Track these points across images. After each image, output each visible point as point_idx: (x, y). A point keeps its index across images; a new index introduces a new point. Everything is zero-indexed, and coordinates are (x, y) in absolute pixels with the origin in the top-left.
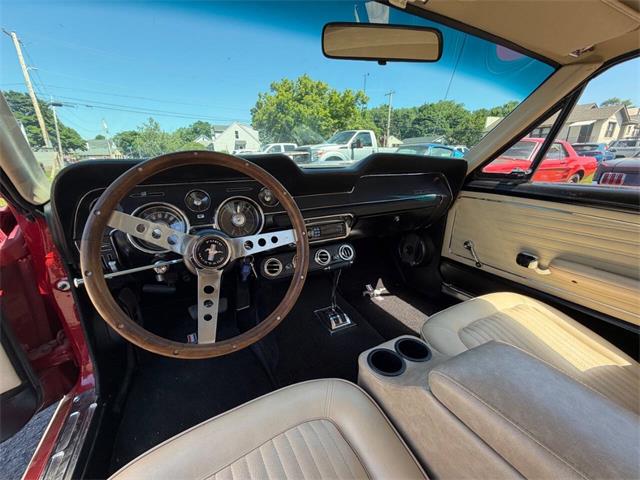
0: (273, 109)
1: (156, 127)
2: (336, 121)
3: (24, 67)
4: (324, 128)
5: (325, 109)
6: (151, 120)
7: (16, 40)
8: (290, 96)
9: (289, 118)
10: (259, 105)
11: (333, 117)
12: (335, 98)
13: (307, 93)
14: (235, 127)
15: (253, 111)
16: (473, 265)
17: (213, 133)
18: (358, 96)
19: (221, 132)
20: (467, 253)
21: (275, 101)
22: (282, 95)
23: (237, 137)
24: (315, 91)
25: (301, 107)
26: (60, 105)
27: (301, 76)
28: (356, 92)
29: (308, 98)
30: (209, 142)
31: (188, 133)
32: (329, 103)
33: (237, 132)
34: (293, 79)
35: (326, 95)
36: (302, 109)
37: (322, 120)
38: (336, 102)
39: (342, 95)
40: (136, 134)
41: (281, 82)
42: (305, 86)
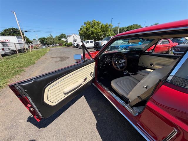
0: (85, 30)
1: (52, 36)
2: (104, 33)
3: (17, 21)
4: (100, 35)
5: (100, 29)
6: (50, 34)
7: (15, 14)
8: (90, 26)
9: (90, 33)
10: (81, 29)
11: (103, 32)
12: (103, 26)
13: (95, 25)
14: (73, 35)
15: (80, 31)
16: (143, 66)
17: (67, 37)
18: (110, 25)
19: (70, 37)
20: (142, 64)
21: (86, 28)
22: (88, 26)
23: (74, 38)
24: (97, 24)
25: (93, 29)
26: (27, 31)
27: (93, 20)
28: (109, 24)
29: (95, 26)
30: (66, 40)
31: (59, 37)
32: (101, 28)
33: (74, 37)
34: (91, 21)
35: (100, 25)
36: (94, 30)
37: (99, 33)
38: (103, 27)
39: (105, 25)
40: (45, 38)
41: (87, 22)
42: (94, 23)
